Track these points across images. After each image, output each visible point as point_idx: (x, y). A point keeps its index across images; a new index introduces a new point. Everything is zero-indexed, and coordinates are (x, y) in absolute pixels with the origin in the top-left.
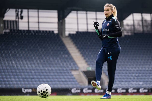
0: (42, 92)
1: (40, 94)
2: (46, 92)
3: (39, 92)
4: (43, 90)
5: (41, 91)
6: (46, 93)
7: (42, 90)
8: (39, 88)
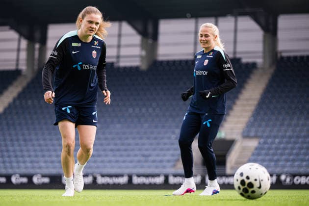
0: (247, 181)
1: (240, 179)
3: (242, 175)
4: (252, 180)
5: (248, 178)
6: (252, 189)
7: (250, 177)
8: (251, 167)
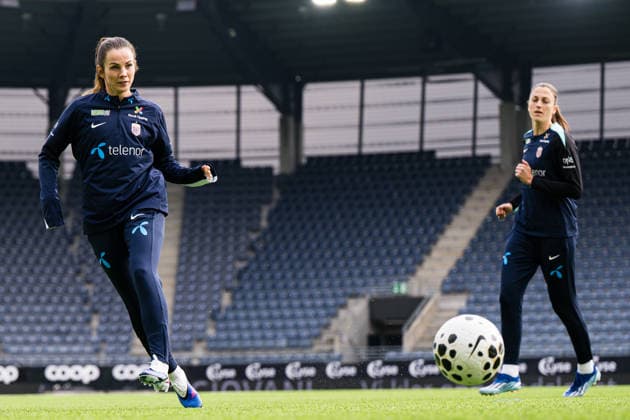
2: (450, 347)
6: (448, 352)
